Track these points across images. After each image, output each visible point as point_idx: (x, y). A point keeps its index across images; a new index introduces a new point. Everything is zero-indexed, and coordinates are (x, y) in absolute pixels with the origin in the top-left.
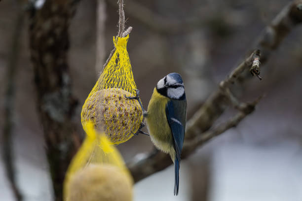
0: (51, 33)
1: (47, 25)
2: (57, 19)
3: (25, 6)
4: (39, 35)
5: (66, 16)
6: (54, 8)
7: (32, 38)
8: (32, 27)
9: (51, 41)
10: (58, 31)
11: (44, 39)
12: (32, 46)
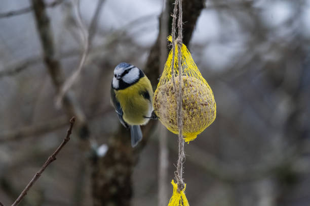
0: (114, 182)
1: (109, 174)
2: (119, 167)
3: (87, 154)
4: (101, 183)
5: (129, 164)
6: (117, 156)
7: (95, 186)
8: (95, 176)
9: (113, 190)
10: (121, 179)
11: (106, 187)
12: (95, 195)
